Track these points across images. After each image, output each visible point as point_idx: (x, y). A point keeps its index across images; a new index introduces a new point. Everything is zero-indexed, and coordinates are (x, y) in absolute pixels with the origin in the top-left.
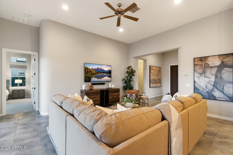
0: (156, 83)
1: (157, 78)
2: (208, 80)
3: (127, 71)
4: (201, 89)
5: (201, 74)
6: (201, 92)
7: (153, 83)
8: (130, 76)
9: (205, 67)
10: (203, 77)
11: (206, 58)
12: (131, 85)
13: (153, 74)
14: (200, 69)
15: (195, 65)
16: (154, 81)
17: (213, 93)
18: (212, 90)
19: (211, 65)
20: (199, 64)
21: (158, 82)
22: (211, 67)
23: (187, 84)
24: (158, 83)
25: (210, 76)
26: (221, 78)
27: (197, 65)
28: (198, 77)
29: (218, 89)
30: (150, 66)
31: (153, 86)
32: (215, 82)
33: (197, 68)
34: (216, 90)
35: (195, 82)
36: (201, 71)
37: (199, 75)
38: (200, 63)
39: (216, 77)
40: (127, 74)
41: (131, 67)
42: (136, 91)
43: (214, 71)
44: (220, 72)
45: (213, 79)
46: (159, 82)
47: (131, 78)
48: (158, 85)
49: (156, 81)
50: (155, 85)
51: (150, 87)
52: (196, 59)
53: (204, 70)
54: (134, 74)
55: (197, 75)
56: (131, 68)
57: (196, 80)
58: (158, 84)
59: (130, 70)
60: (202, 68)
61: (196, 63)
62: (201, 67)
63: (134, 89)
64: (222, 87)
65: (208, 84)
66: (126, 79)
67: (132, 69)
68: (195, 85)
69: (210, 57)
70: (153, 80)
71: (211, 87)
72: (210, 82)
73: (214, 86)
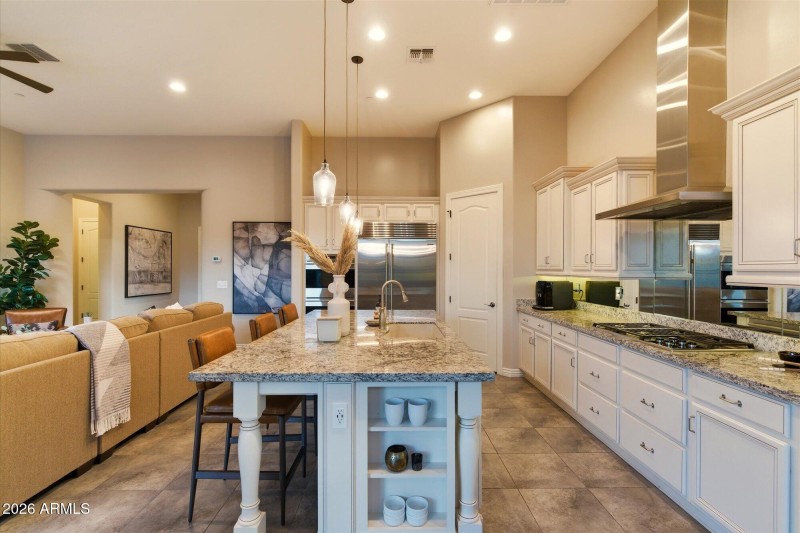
0: (152, 282)
1: (156, 267)
2: (257, 272)
3: (15, 240)
4: (245, 293)
5: (246, 260)
6: (246, 299)
7: (141, 282)
8: (28, 259)
9: (253, 245)
10: (249, 267)
11: (255, 224)
12: (34, 293)
13: (139, 253)
14: (244, 248)
15: (235, 239)
16: (142, 274)
17: (266, 300)
18: (265, 294)
19: (263, 242)
20: (242, 236)
21: (161, 277)
22: (263, 246)
23: (219, 282)
24: (160, 282)
25: (262, 264)
26: (278, 269)
27: (239, 238)
28: (242, 267)
29: (273, 291)
30: (127, 227)
31: (139, 293)
32: (269, 277)
33: (240, 245)
34: (271, 293)
35: (234, 277)
36: (245, 252)
37: (243, 262)
38: (244, 235)
39: (271, 266)
40: (13, 250)
41: (36, 224)
42: (57, 313)
43: (268, 253)
44: (277, 258)
45: (266, 270)
46: (165, 278)
47: (35, 264)
48: (162, 288)
49: (152, 275)
50: (148, 289)
51: (126, 296)
52: (238, 225)
53: (251, 252)
54: (53, 250)
55: (238, 261)
56: (34, 230)
57: (237, 272)
58: (161, 285)
59: (27, 237)
60: (248, 246)
61: (237, 233)
62: (246, 244)
63: (47, 305)
64: (279, 286)
65: (259, 282)
66: (8, 272)
67: (40, 234)
68: (235, 285)
69: (261, 225)
70: (140, 272)
71: (262, 287)
72: (262, 277)
73: (268, 284)
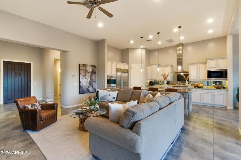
2: (86, 80)
4: (83, 87)
5: (83, 76)
6: (83, 89)
10: (84, 78)
11: (86, 65)
17: (89, 89)
22: (88, 72)
23: (74, 84)
25: (88, 78)
26: (92, 79)
28: (82, 79)
32: (90, 82)
33: (81, 71)
34: (90, 87)
35: (80, 82)
36: (83, 74)
38: (83, 68)
39: (90, 79)
44: (92, 76)
45: (89, 80)
52: (81, 65)
53: (85, 74)
55: (81, 77)
61: (81, 68)
62: (83, 71)
64: (92, 84)
68: (80, 84)
69: (88, 66)
71: (88, 85)
72: (88, 82)
